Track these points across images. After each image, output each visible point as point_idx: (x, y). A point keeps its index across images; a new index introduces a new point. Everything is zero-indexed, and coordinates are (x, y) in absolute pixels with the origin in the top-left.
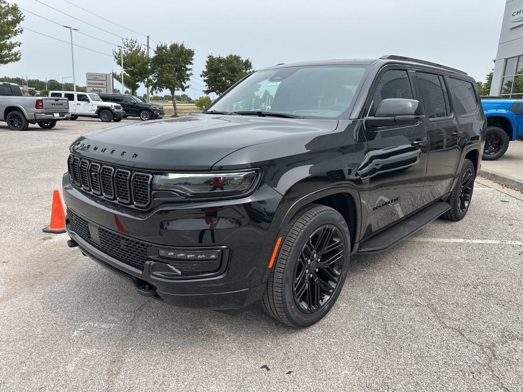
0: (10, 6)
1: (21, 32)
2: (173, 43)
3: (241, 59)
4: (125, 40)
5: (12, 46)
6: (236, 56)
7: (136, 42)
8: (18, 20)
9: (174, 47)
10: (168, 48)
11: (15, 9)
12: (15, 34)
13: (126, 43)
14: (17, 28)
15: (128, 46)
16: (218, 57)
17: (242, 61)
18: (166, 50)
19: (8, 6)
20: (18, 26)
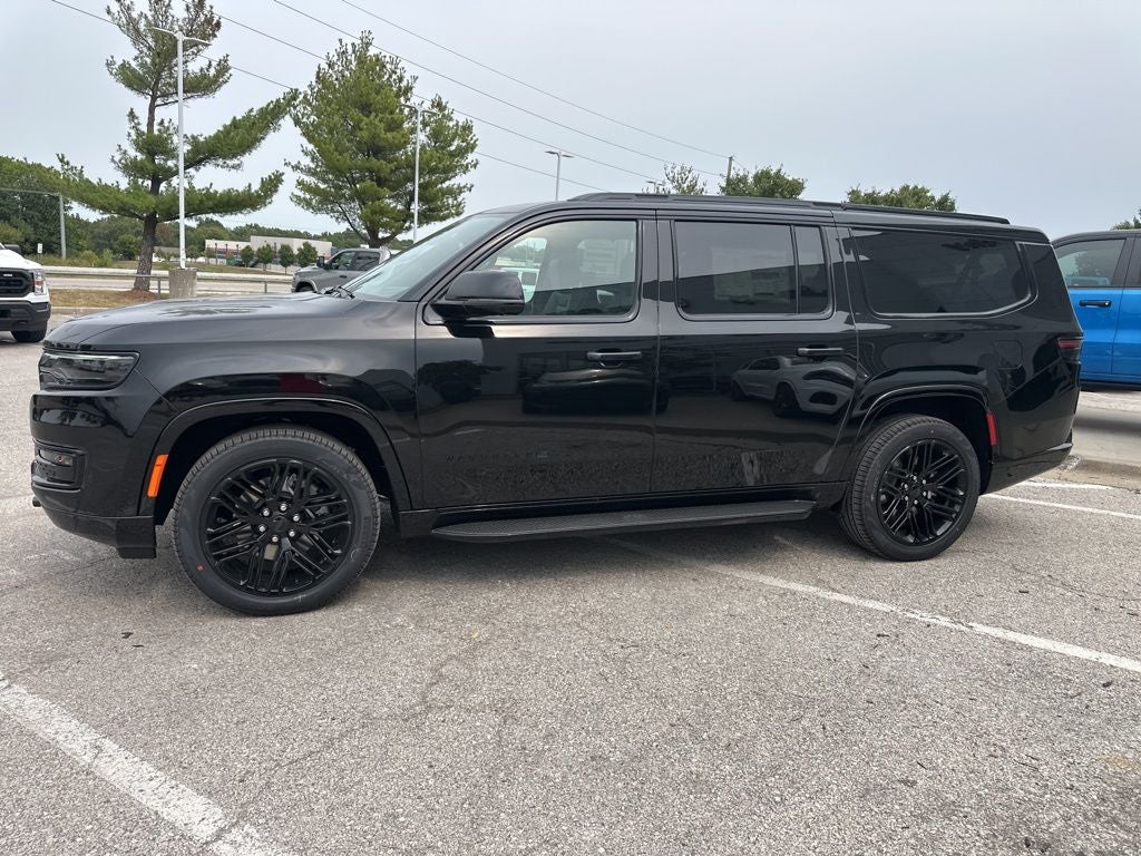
0: (460, 124)
1: (475, 166)
2: (760, 169)
3: (929, 194)
4: (669, 169)
5: (460, 190)
6: (916, 187)
7: (689, 172)
8: (471, 148)
9: (762, 177)
10: (750, 180)
11: (467, 128)
12: (466, 169)
13: (671, 175)
14: (469, 160)
15: (673, 181)
16: (870, 191)
17: (933, 198)
18: (745, 183)
19: (457, 125)
20: (471, 157)
